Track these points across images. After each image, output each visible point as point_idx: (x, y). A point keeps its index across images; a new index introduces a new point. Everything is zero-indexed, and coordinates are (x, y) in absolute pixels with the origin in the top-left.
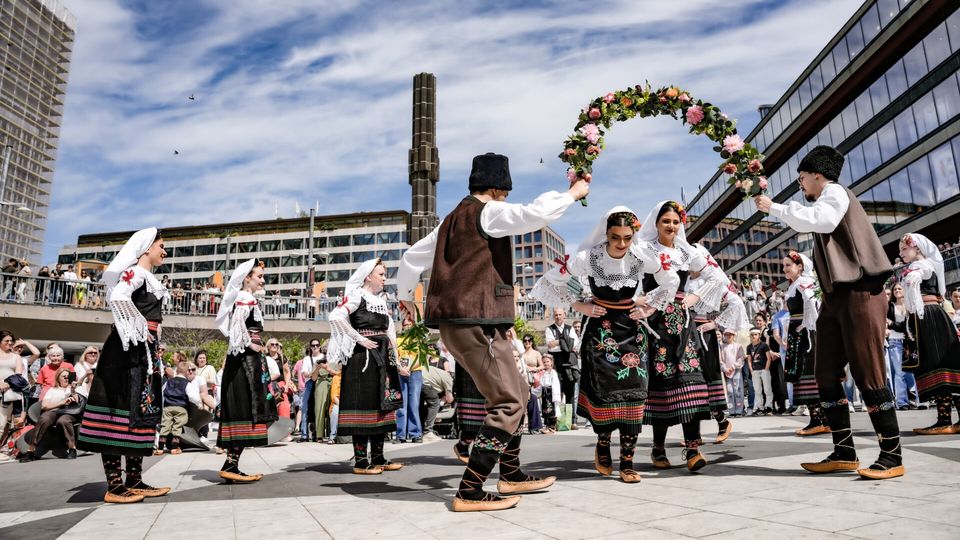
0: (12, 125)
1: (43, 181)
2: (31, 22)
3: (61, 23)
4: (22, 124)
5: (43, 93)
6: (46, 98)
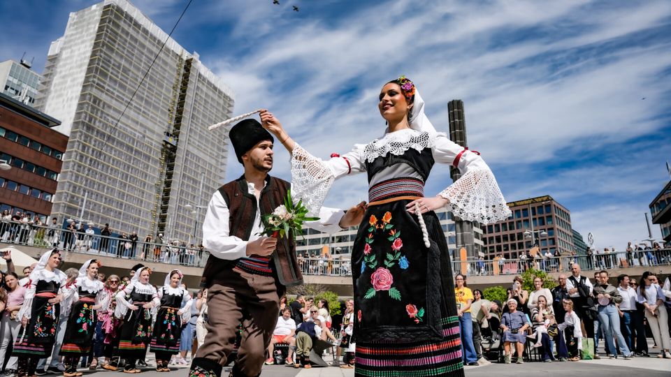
0: (203, 160)
2: (212, 99)
3: (227, 97)
4: (207, 159)
5: (218, 139)
6: (220, 142)
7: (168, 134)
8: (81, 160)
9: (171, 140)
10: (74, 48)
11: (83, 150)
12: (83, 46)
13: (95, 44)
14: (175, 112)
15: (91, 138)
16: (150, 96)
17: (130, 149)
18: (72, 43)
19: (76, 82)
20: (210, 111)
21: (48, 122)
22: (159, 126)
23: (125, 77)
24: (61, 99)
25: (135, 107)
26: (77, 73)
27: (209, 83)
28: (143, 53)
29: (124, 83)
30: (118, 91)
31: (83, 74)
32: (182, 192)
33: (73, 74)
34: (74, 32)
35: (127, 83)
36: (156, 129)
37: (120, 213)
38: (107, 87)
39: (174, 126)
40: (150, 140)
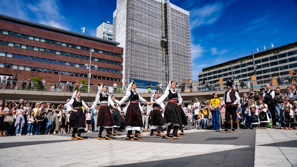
0: (180, 45)
1: (189, 57)
2: (179, 18)
3: (185, 15)
4: (182, 44)
5: (185, 34)
6: (186, 35)
7: (163, 37)
8: (131, 55)
9: (164, 40)
10: (120, 12)
11: (131, 51)
12: (123, 10)
13: (127, 8)
14: (164, 27)
15: (133, 46)
16: (152, 23)
17: (149, 46)
18: (120, 10)
19: (124, 26)
20: (179, 23)
21: (115, 44)
22: (158, 34)
23: (140, 18)
24: (120, 33)
25: (148, 29)
26: (123, 21)
27: (176, 11)
28: (146, 6)
29: (141, 21)
30: (140, 25)
31: (125, 22)
32: (173, 60)
33: (122, 23)
34: (119, 6)
35: (142, 20)
36: (158, 36)
37: (150, 73)
38: (135, 24)
39: (165, 33)
40: (156, 41)
